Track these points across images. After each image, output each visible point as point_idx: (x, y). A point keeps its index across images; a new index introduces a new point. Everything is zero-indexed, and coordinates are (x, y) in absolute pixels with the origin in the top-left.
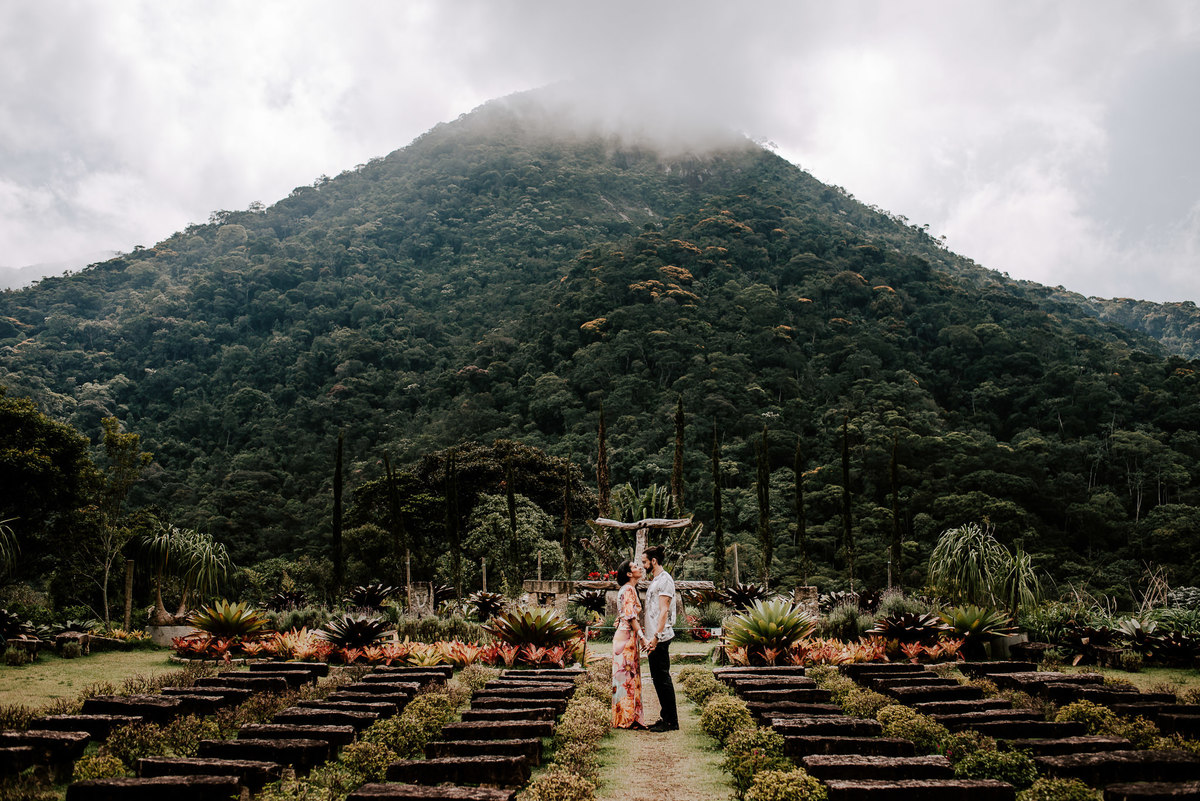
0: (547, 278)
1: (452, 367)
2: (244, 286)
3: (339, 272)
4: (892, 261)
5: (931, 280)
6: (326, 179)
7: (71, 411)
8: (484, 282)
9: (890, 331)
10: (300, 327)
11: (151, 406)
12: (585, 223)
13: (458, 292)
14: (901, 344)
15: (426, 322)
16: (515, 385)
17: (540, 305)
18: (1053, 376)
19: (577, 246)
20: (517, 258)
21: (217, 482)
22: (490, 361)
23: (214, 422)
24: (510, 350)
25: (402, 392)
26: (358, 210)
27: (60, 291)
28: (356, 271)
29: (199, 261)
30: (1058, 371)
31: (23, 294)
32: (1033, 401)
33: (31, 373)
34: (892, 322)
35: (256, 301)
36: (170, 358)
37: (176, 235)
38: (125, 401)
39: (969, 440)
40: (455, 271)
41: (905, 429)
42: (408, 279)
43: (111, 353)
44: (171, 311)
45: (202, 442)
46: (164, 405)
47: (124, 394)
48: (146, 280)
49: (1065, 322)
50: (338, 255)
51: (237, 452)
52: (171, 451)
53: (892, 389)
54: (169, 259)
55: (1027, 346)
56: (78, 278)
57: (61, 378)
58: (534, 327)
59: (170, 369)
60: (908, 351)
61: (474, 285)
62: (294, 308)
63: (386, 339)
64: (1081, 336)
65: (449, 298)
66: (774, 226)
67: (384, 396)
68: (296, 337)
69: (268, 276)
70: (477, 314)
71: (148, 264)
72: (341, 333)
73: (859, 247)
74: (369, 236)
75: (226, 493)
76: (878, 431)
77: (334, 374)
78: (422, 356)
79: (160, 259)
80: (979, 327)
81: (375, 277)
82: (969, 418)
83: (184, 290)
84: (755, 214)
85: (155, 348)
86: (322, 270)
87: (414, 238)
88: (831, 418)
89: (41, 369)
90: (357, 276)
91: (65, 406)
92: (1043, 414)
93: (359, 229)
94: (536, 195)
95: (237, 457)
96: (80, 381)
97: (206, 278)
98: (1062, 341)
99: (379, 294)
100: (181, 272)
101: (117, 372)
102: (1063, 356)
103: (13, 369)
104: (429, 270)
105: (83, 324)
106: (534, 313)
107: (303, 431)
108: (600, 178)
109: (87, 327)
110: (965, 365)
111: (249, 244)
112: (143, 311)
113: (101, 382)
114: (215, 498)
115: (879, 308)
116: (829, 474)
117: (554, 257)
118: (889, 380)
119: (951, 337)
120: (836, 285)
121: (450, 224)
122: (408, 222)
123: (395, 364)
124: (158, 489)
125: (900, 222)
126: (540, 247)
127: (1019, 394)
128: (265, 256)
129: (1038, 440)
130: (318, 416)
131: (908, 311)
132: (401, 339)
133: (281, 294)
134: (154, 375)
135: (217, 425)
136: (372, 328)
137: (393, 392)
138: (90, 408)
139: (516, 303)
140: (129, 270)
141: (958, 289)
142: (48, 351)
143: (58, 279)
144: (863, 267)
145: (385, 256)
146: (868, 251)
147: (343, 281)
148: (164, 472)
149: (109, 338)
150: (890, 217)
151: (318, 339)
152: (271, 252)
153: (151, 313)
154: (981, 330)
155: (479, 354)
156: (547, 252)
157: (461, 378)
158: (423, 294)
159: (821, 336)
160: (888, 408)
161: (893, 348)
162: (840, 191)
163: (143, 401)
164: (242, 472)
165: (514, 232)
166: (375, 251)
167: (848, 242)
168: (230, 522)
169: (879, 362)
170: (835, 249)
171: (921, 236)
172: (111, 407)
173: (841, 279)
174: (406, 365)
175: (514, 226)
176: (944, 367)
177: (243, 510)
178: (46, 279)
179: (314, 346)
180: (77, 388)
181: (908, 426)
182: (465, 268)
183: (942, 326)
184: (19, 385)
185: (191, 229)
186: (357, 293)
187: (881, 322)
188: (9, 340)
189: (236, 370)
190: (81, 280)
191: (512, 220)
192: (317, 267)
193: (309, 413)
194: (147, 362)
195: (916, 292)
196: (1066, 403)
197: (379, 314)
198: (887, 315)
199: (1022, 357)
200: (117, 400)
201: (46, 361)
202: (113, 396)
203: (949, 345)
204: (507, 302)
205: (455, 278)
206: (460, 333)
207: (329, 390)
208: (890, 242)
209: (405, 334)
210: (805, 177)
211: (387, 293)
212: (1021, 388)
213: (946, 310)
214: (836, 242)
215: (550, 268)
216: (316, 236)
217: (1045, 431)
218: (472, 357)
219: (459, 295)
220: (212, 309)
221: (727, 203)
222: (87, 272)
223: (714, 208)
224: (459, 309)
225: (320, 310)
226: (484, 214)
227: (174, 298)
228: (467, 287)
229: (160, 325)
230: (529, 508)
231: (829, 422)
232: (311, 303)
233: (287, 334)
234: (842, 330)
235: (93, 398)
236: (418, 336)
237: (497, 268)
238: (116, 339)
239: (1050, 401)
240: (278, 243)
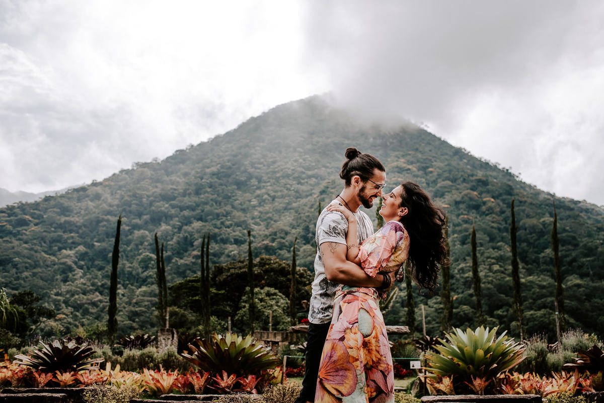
0: (307, 196)
1: (255, 242)
2: (147, 200)
3: (197, 193)
4: (493, 185)
5: (514, 195)
6: (192, 146)
7: (54, 265)
8: (274, 198)
9: (493, 222)
10: (176, 222)
11: (96, 263)
12: (326, 167)
13: (260, 203)
14: (499, 229)
15: (242, 219)
16: (289, 251)
17: (303, 209)
18: (585, 245)
19: (323, 179)
20: (291, 185)
21: (129, 303)
22: (276, 239)
23: (128, 271)
24: (287, 233)
25: (229, 256)
26: (208, 161)
27: (52, 202)
28: (207, 192)
29: (125, 187)
30: (588, 243)
31: (34, 204)
32: (574, 260)
33: (35, 244)
34: (494, 218)
35: (153, 208)
36: (107, 237)
37: (114, 175)
38: (83, 260)
39: (540, 281)
40: (258, 192)
41: (503, 275)
42: (233, 196)
43: (77, 235)
44: (109, 213)
45: (122, 282)
46: (103, 262)
47: (82, 256)
48: (97, 197)
49: (589, 218)
50: (196, 184)
51: (140, 287)
52: (106, 286)
53: (495, 254)
54: (110, 186)
55: (570, 230)
56: (62, 196)
57: (50, 247)
58: (300, 221)
59: (107, 243)
60: (503, 233)
61: (268, 200)
62: (173, 211)
63: (221, 228)
64: (599, 225)
65: (254, 207)
66: (428, 167)
67: (219, 257)
68: (174, 227)
69: (160, 195)
70: (270, 215)
71: (99, 189)
72: (197, 225)
73: (475, 178)
74: (213, 174)
75: (133, 309)
76: (488, 276)
77: (193, 246)
78: (240, 237)
79: (105, 186)
80: (542, 220)
81: (216, 196)
82: (539, 269)
83: (116, 202)
84: (418, 161)
85: (99, 233)
86: (188, 192)
87: (237, 175)
88: (462, 269)
89: (40, 243)
90: (206, 195)
91: (51, 262)
92: (580, 267)
93: (208, 170)
94: (300, 152)
95: (140, 290)
96: (60, 249)
97: (128, 196)
98: (588, 227)
99: (218, 204)
100: (116, 193)
101: (79, 244)
102: (590, 235)
103: (26, 243)
104: (245, 192)
105: (63, 219)
106: (299, 214)
107: (175, 276)
108: (335, 144)
109: (65, 222)
110: (536, 240)
111: (150, 179)
112: (94, 213)
113: (71, 249)
114: (127, 311)
115: (487, 210)
116: (462, 300)
117: (311, 185)
118: (494, 248)
119: (527, 226)
120: (463, 198)
121: (256, 168)
122: (234, 167)
123: (225, 241)
124: (97, 306)
125: (496, 166)
126: (303, 179)
127: (566, 256)
128: (159, 185)
129: (578, 281)
130: (184, 269)
131: (502, 212)
132: (229, 227)
133: (167, 204)
134: (99, 246)
135: (130, 273)
136: (214, 222)
137: (224, 256)
138: (64, 263)
139: (290, 209)
140: (89, 192)
141: (529, 200)
142: (45, 234)
143: (53, 197)
144: (477, 189)
145: (221, 185)
146: (479, 181)
147: (199, 197)
148: (100, 297)
149: (76, 226)
150: (490, 164)
151: (185, 227)
152: (162, 182)
153: (98, 214)
154: (544, 221)
155: (270, 235)
156: (307, 182)
157: (260, 247)
158: (241, 204)
159: (455, 225)
160: (493, 264)
161: (495, 231)
162: (463, 150)
163: (92, 260)
164: (142, 298)
165: (290, 172)
166: (216, 182)
167: (469, 176)
168: (134, 325)
169: (488, 239)
170: (462, 179)
171: (507, 174)
172: (75, 263)
173: (466, 195)
174: (231, 242)
175: (289, 169)
176: (524, 241)
177: (142, 318)
178: (46, 197)
179: (183, 232)
180: (58, 253)
181: (505, 274)
182: (263, 191)
183: (522, 219)
184: (28, 251)
185: (122, 171)
186: (206, 203)
187: (488, 218)
188: (25, 227)
189: (142, 243)
190: (64, 197)
191: (288, 166)
192: (185, 190)
193: (178, 267)
194: (95, 239)
195: (506, 202)
196: (593, 261)
197: (218, 215)
198: (491, 213)
199: (568, 236)
200: (79, 260)
201: (43, 239)
202: (76, 257)
203: (525, 229)
204: (286, 209)
205: (258, 196)
206: (260, 225)
207: (190, 255)
208: (491, 176)
209: (231, 225)
210: (444, 143)
211: (222, 204)
212: (567, 253)
213: (524, 211)
214: (462, 176)
215: (308, 191)
216: (186, 175)
217: (582, 276)
218: (266, 236)
219: (260, 205)
220: (130, 212)
221: (403, 156)
222: (67, 193)
223: (396, 159)
224: (260, 212)
225: (186, 213)
226: (274, 162)
227: (111, 206)
228: (264, 201)
229: (103, 220)
230: (278, 297)
231: (461, 271)
232: (182, 209)
233: (169, 225)
234: (466, 222)
235: (66, 258)
236: (238, 226)
237: (281, 191)
238: (80, 227)
239: (584, 260)
240: (165, 178)
